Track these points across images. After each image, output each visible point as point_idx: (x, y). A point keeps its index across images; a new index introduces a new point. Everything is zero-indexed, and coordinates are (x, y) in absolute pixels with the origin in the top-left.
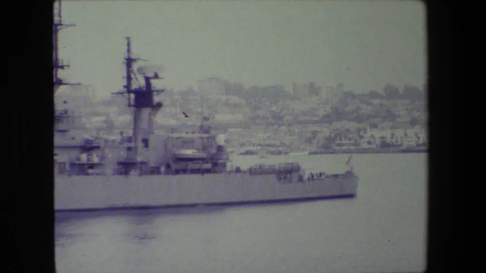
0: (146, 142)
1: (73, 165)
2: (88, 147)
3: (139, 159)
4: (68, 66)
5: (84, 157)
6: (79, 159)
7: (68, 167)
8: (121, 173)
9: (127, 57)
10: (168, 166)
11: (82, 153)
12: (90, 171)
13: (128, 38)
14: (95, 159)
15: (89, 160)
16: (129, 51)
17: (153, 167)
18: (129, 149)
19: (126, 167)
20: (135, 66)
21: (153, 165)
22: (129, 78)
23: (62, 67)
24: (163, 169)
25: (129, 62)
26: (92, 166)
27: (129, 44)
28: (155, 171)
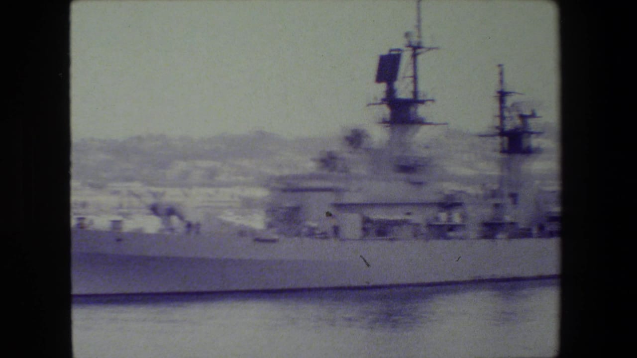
0: (514, 196)
1: (430, 226)
2: (449, 204)
3: (508, 218)
4: (433, 101)
5: (443, 216)
6: (437, 219)
7: (424, 230)
8: (486, 237)
9: (499, 90)
10: (541, 228)
11: (441, 211)
12: (451, 234)
13: (500, 66)
14: (457, 219)
15: (449, 219)
16: (501, 81)
17: (522, 229)
18: (497, 206)
19: (491, 229)
20: (509, 101)
21: (523, 227)
22: (502, 117)
23: (422, 102)
24: (535, 231)
25: (502, 95)
26: (452, 228)
27: (501, 74)
28: (526, 234)
